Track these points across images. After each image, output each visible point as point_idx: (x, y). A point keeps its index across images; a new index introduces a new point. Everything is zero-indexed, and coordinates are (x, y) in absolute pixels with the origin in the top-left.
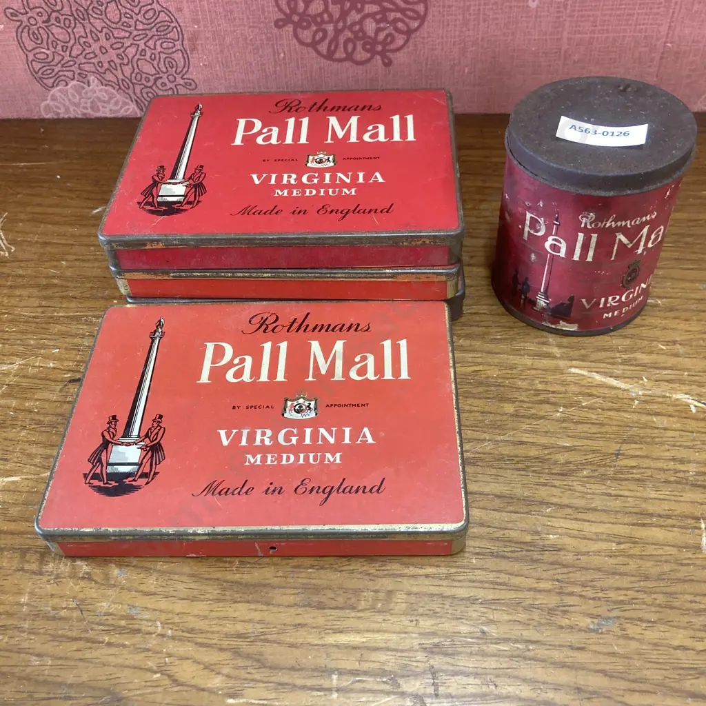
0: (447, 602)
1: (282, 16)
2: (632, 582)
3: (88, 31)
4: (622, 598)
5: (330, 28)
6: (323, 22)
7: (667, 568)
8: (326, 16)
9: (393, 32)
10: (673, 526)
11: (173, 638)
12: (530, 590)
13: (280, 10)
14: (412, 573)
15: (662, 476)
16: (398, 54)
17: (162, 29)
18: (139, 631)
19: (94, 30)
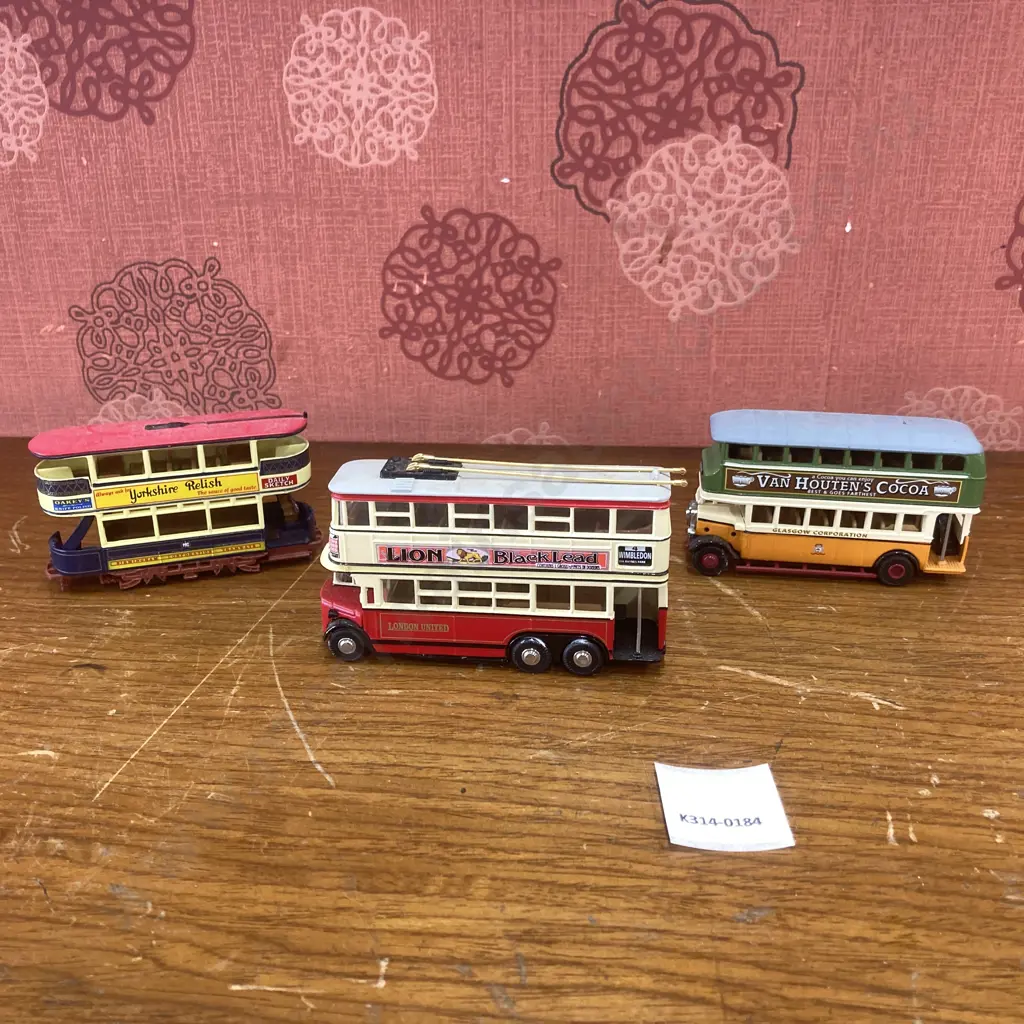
0: (546, 889)
1: (389, 325)
2: (796, 872)
3: (161, 334)
4: (782, 888)
5: (443, 340)
6: (435, 332)
7: (841, 858)
8: (438, 326)
9: (515, 346)
10: (850, 817)
11: (167, 919)
12: (658, 877)
13: (387, 316)
14: (500, 858)
15: (836, 769)
16: (522, 373)
17: (248, 334)
18: (121, 911)
19: (168, 333)
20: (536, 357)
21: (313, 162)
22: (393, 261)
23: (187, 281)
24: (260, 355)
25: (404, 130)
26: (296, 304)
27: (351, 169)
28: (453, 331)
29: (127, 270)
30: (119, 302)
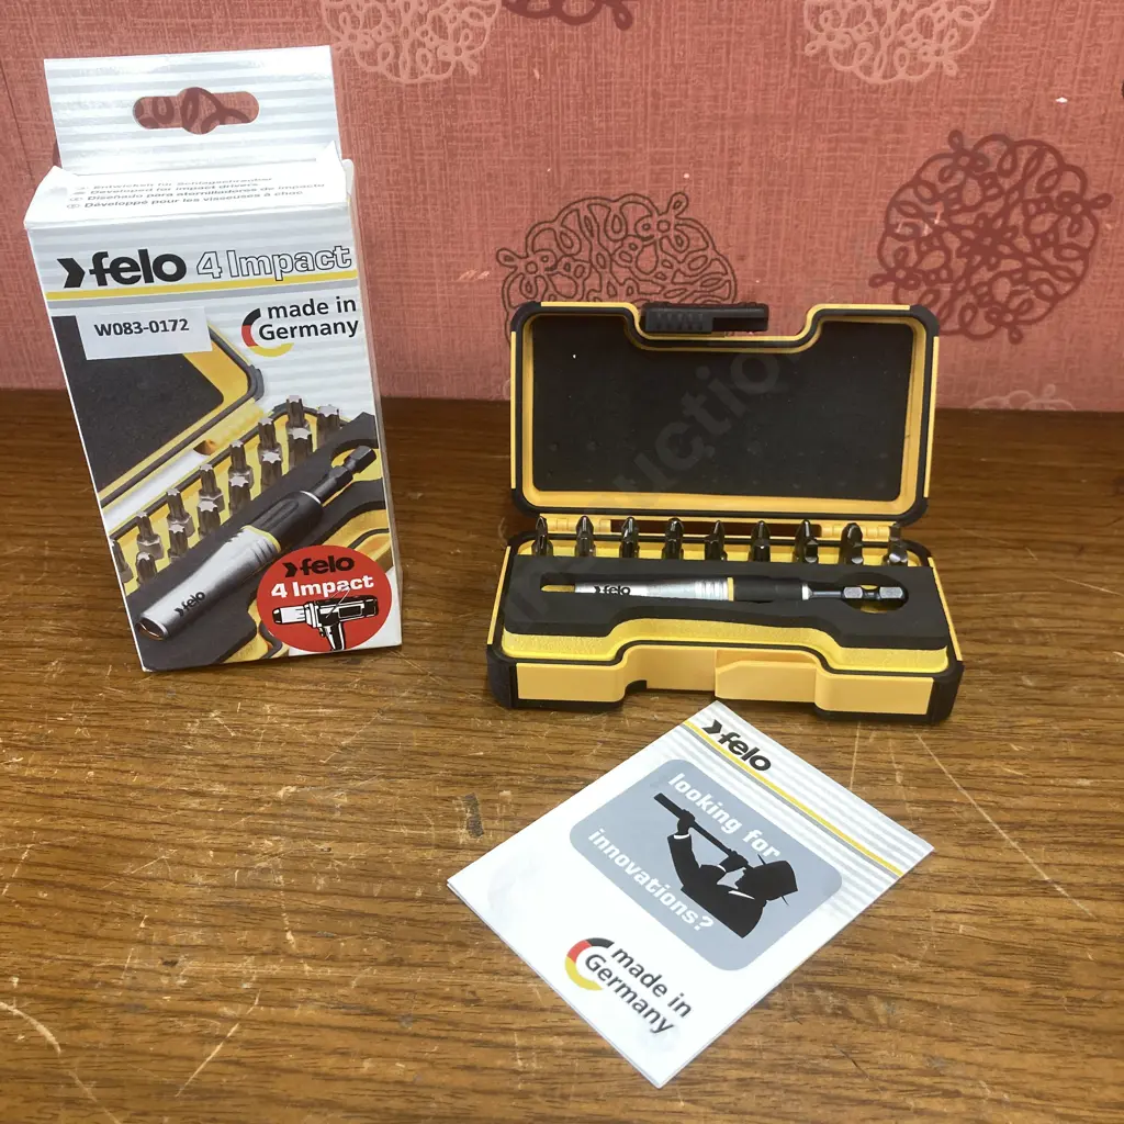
1: (883, 271)
3: (605, 282)
5: (946, 289)
6: (938, 280)
8: (944, 274)
9: (1033, 297)
11: (1017, 1105)
13: (882, 262)
16: (1034, 328)
17: (710, 282)
18: (957, 1093)
19: (613, 281)
20: (1055, 311)
21: (824, 78)
22: (902, 197)
23: (645, 221)
25: (946, 39)
26: (774, 247)
27: (870, 87)
28: (960, 279)
29: (574, 207)
30: (558, 245)
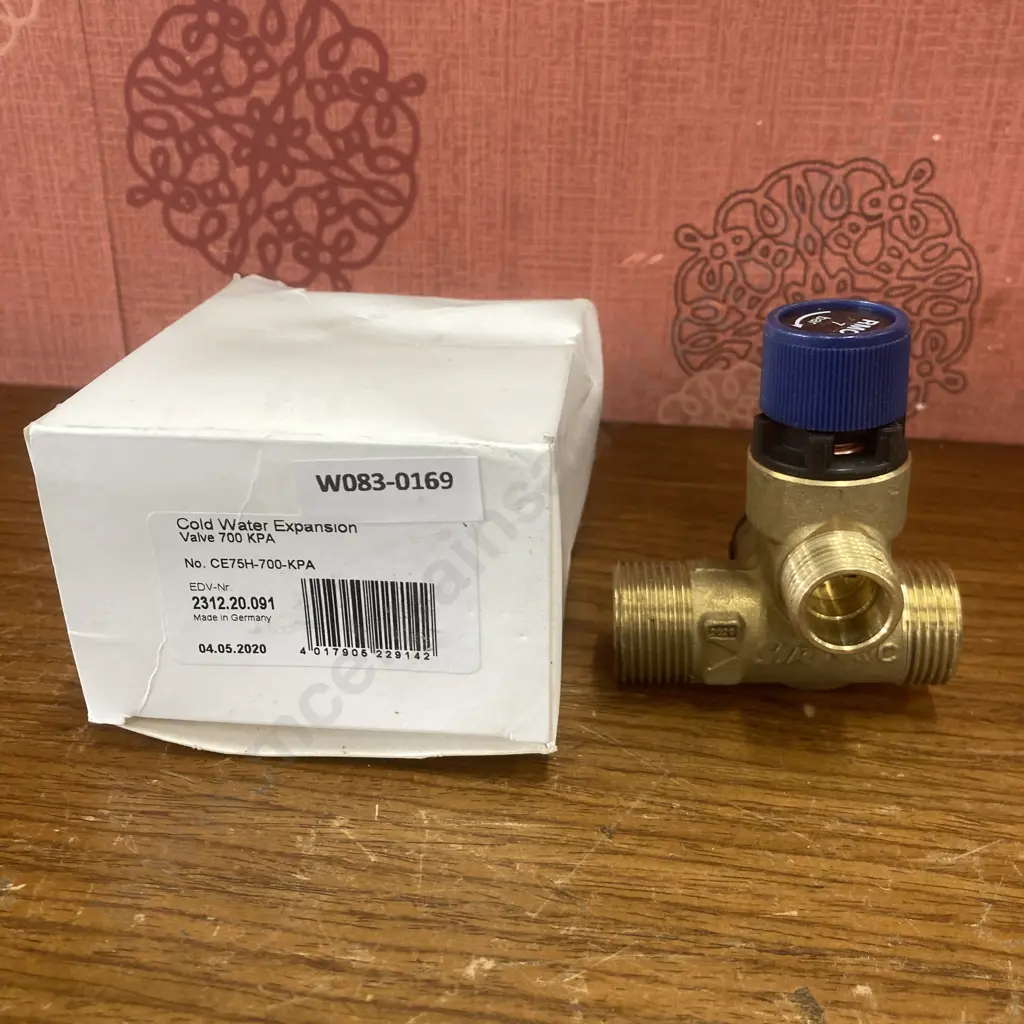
23: (874, 195)
24: (955, 312)
29: (784, 173)
30: (757, 222)
